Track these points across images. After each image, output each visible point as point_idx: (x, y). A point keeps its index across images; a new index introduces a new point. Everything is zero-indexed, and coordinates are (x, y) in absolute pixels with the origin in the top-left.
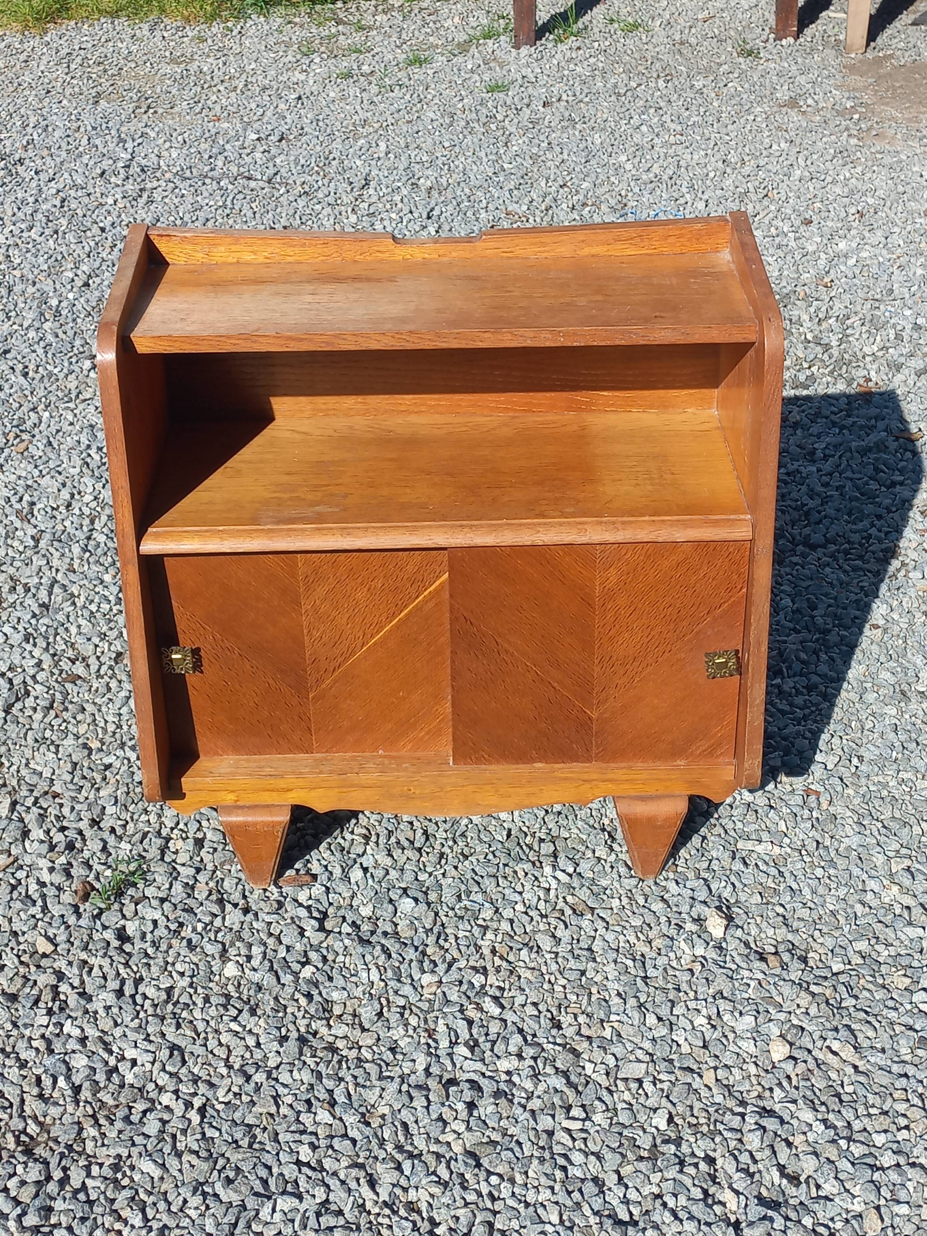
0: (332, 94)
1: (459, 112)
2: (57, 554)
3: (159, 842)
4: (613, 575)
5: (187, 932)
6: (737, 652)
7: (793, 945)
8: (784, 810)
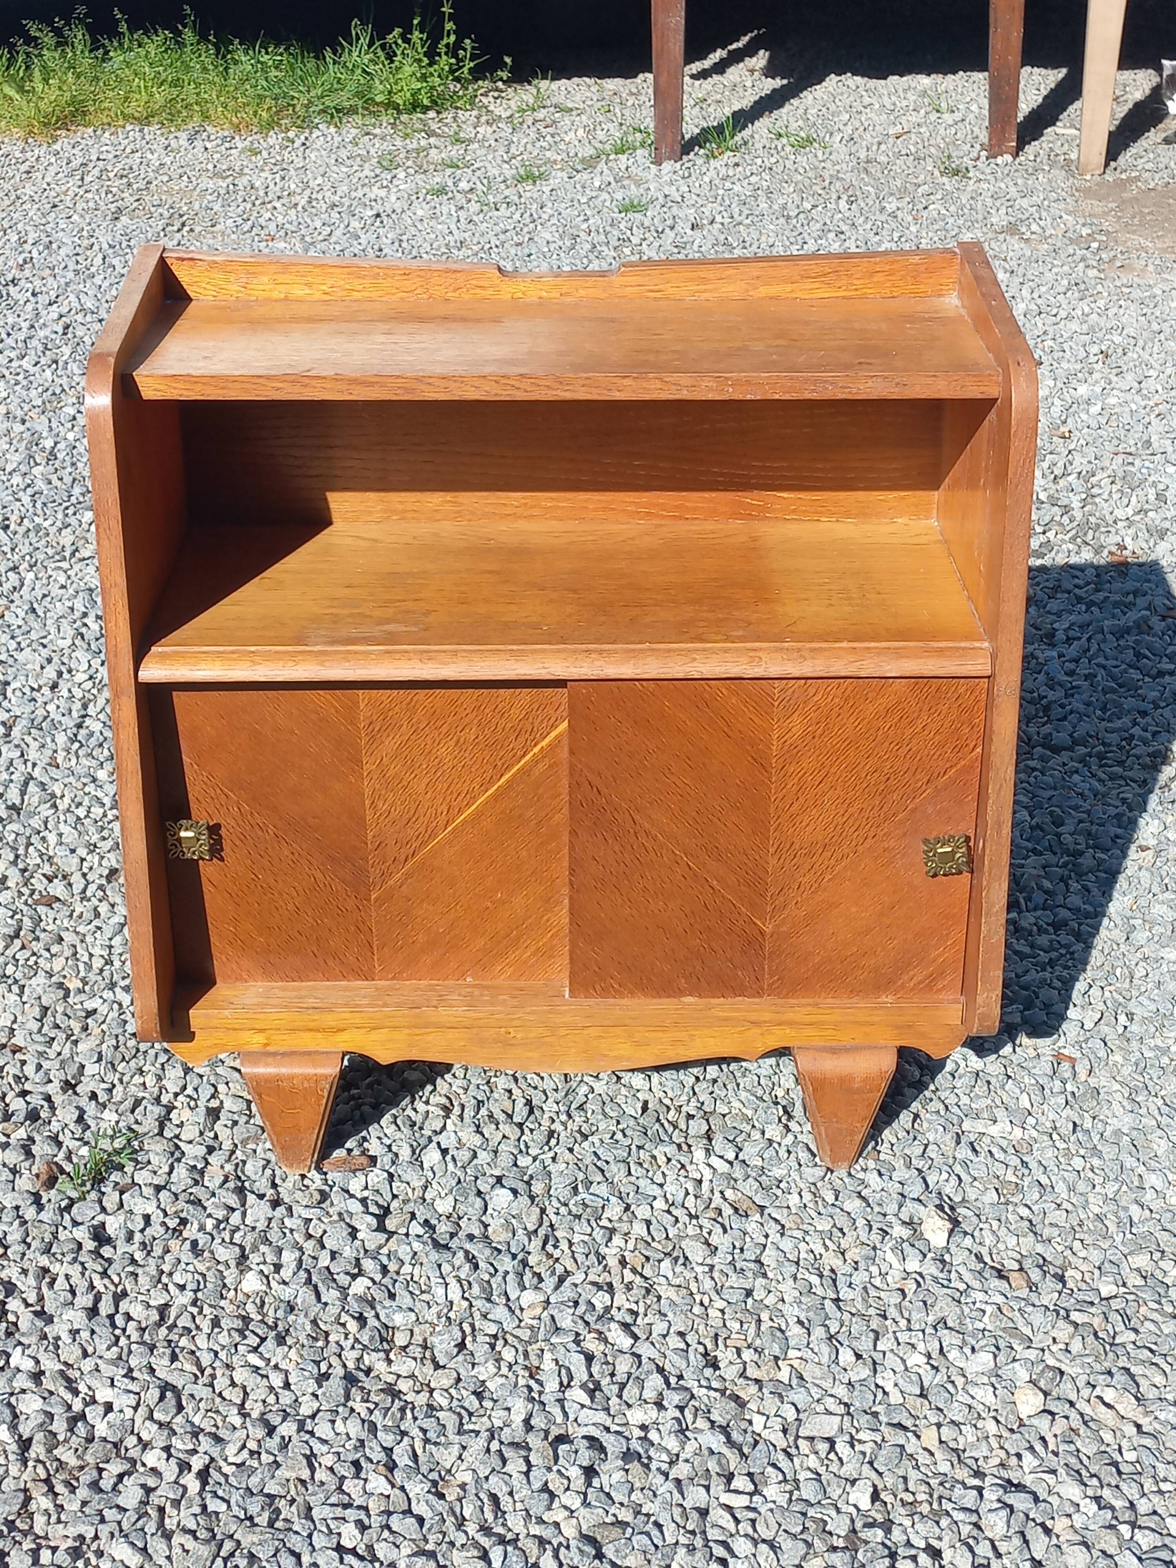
0: (420, 213)
1: (582, 234)
2: (34, 745)
3: (157, 1110)
4: (797, 726)
5: (191, 1232)
6: (968, 839)
7: (1044, 1259)
8: (1027, 1081)
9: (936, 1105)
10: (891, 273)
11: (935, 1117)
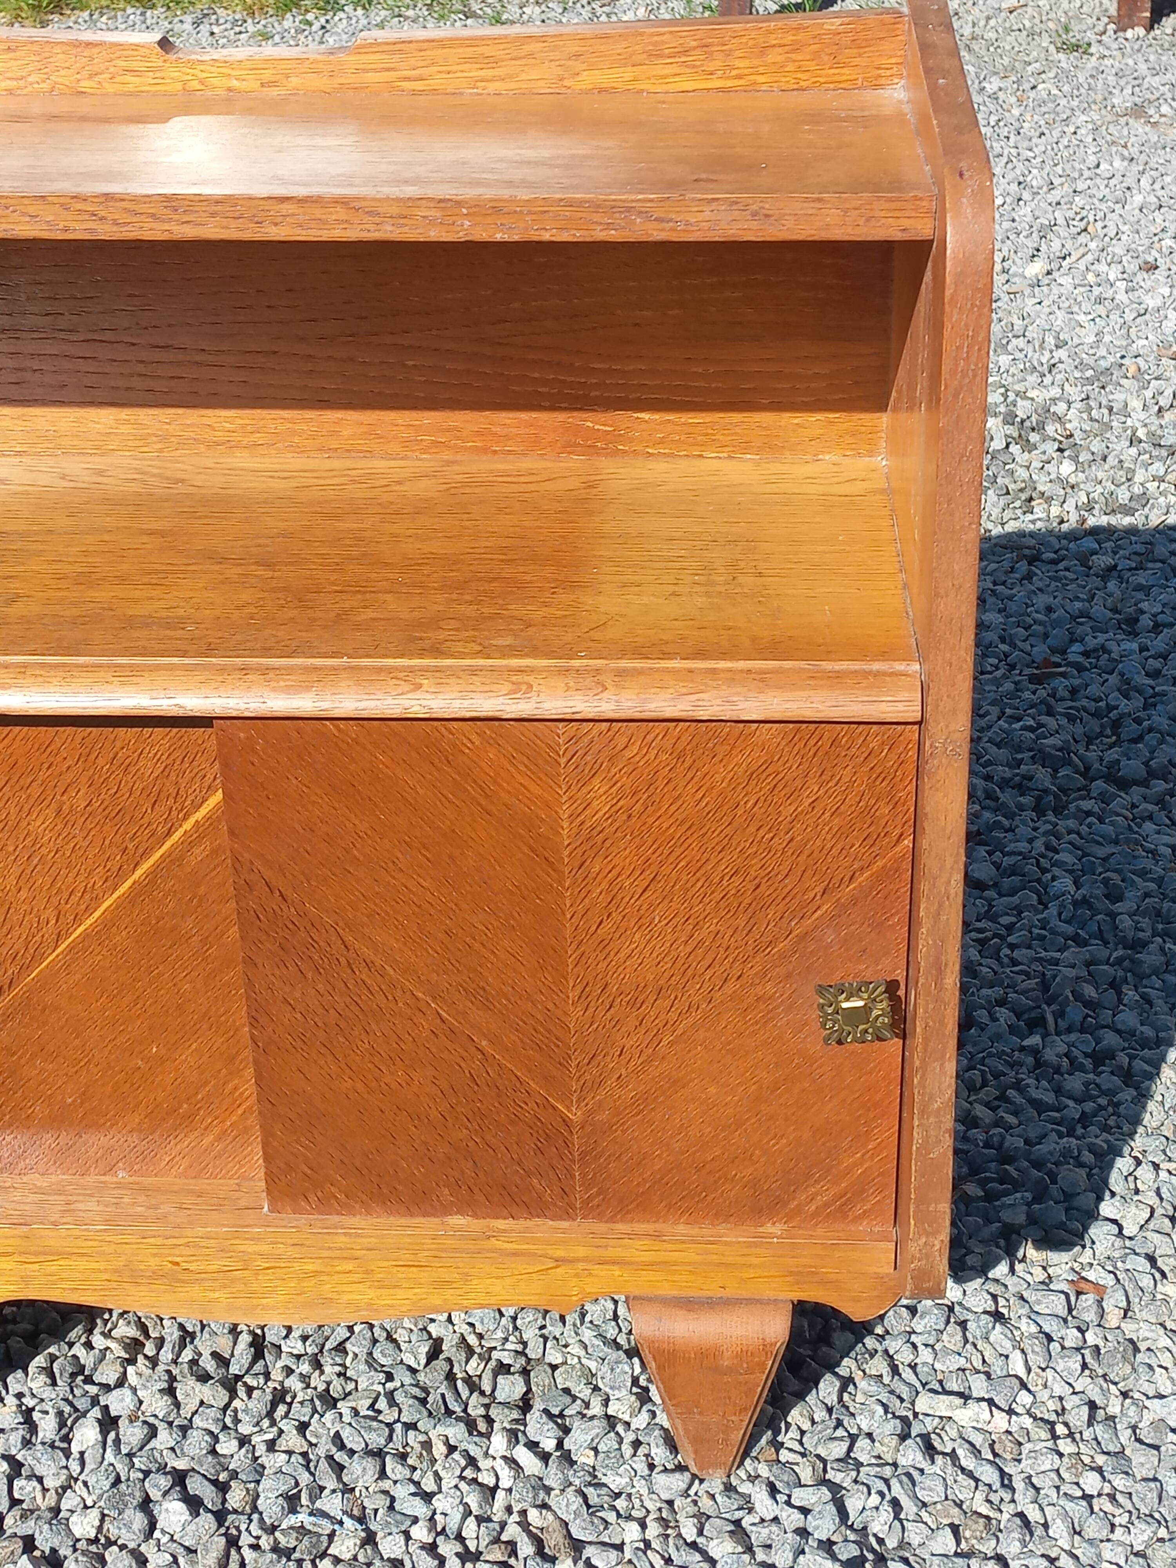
4: (601, 795)
6: (892, 984)
8: (1024, 1328)
9: (879, 1366)
10: (796, 47)
11: (874, 1388)
